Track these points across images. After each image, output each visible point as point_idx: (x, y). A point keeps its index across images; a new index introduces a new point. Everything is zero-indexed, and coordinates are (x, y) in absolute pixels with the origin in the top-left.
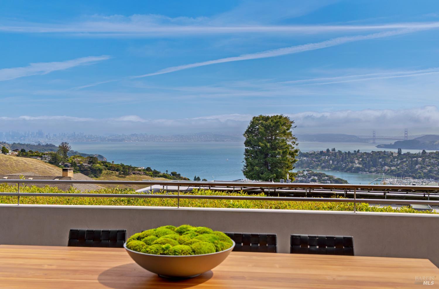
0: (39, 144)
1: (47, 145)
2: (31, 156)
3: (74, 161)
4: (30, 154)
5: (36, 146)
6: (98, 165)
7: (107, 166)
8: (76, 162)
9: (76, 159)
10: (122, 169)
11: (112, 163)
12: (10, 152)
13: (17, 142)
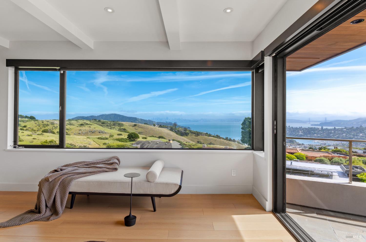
0: (167, 123)
1: (169, 123)
2: (163, 127)
3: (178, 130)
6: (187, 131)
7: (191, 132)
10: (196, 133)
11: (193, 131)
12: (156, 125)
13: (159, 122)
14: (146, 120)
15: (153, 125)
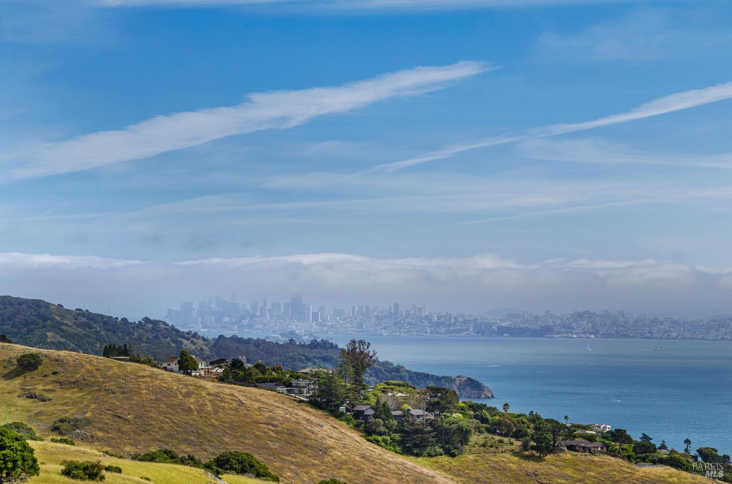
0: (292, 341)
1: (314, 345)
2: (259, 383)
3: (382, 401)
4: (257, 374)
5: (282, 345)
6: (457, 416)
7: (484, 420)
8: (390, 403)
9: (390, 394)
10: (530, 431)
11: (501, 409)
12: (202, 365)
13: (228, 334)
14: (124, 320)
15: (175, 366)
